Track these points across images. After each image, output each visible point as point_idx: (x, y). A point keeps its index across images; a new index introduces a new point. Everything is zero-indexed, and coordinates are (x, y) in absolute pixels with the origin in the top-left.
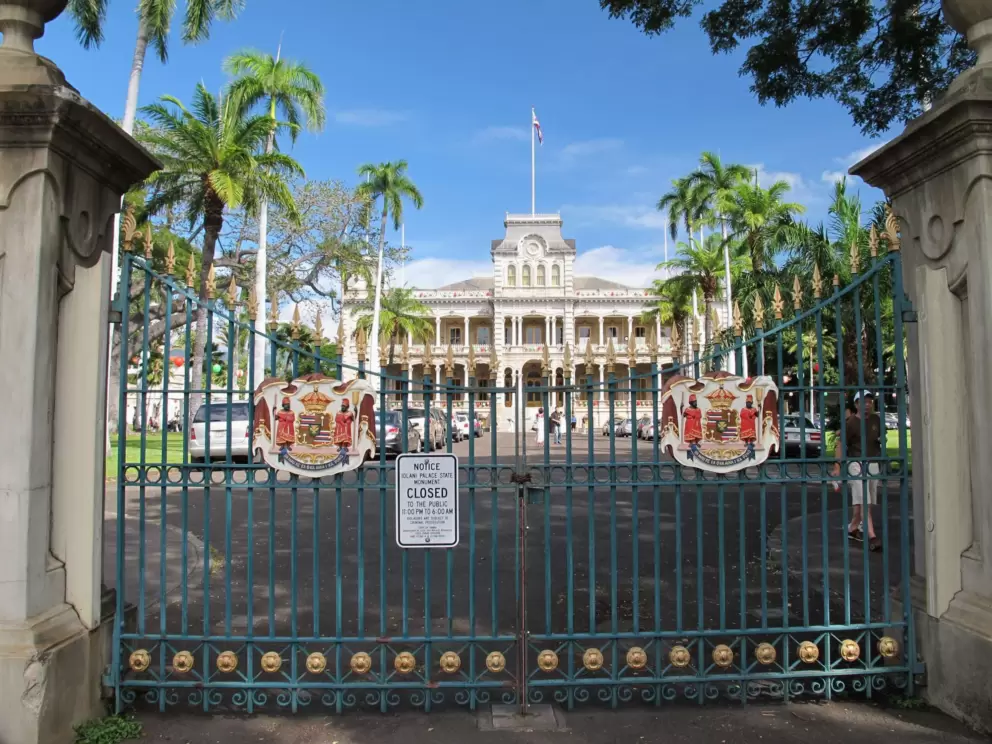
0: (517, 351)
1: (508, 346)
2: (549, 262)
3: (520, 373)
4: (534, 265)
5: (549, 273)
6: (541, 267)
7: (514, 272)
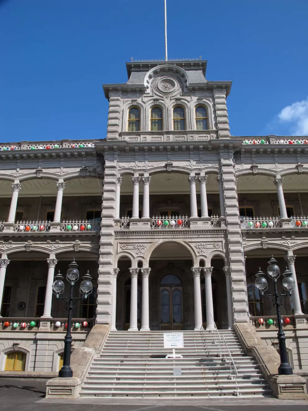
0: (141, 227)
1: (125, 220)
2: (192, 102)
3: (146, 265)
4: (169, 104)
5: (192, 115)
6: (180, 109)
7: (138, 116)
